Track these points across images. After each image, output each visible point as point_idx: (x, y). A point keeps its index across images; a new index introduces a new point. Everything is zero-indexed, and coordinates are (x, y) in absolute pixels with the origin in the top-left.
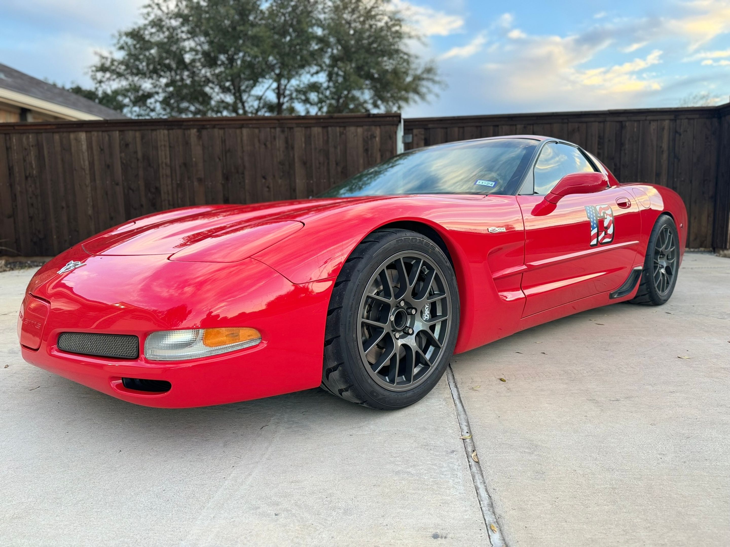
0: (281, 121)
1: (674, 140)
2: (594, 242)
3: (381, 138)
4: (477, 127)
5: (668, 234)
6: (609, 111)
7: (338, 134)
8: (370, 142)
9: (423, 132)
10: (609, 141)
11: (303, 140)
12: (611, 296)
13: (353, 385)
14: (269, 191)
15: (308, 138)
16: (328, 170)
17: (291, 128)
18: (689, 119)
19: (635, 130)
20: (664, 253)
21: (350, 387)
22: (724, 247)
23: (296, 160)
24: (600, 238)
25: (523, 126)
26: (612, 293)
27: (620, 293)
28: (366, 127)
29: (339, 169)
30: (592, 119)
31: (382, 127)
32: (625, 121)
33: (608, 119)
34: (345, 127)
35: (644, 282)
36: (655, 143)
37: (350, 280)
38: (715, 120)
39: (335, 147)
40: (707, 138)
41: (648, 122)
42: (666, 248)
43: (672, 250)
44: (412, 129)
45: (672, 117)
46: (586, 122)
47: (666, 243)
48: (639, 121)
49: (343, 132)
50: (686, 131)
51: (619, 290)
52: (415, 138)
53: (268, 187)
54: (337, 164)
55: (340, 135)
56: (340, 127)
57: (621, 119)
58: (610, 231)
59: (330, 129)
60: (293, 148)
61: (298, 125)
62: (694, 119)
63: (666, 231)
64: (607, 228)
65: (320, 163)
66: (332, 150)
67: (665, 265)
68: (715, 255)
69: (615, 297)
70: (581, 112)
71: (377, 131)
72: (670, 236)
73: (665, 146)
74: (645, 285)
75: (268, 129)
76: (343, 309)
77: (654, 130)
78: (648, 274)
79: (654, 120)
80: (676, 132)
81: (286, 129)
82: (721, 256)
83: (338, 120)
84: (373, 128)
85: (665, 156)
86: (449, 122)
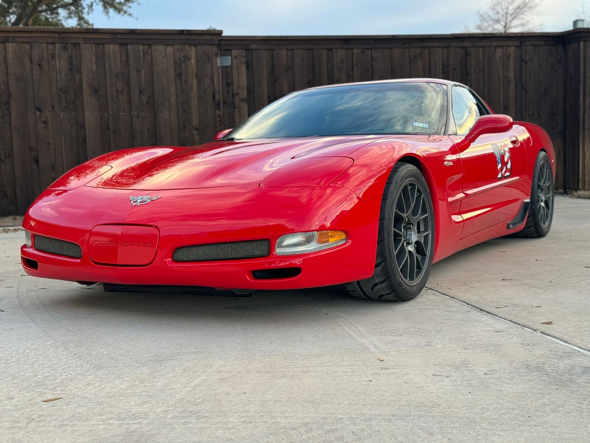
0: (62, 35)
1: (520, 69)
2: (500, 176)
3: (197, 61)
4: (308, 49)
5: (545, 170)
6: (452, 35)
7: (142, 54)
8: (183, 65)
9: (244, 54)
10: (454, 69)
11: (94, 60)
12: (508, 227)
13: (390, 277)
14: (46, 128)
15: (101, 58)
16: (130, 101)
17: (76, 45)
18: (534, 46)
19: (481, 57)
20: (543, 188)
21: (386, 279)
22: (576, 187)
23: (85, 86)
24: (503, 172)
25: (360, 50)
26: (509, 223)
27: (514, 224)
28: (178, 47)
29: (144, 99)
30: (435, 44)
31: (198, 47)
32: (470, 47)
33: (453, 44)
34: (150, 45)
35: (530, 214)
36: (501, 73)
37: (387, 199)
38: (560, 48)
39: (138, 71)
40: (553, 67)
41: (493, 48)
42: (544, 183)
43: (548, 184)
44: (231, 50)
45: (518, 43)
46: (429, 48)
47: (544, 177)
48: (484, 47)
49: (148, 51)
50: (532, 59)
51: (513, 222)
52: (235, 61)
53: (45, 122)
54: (141, 92)
55: (144, 56)
56: (143, 45)
57: (465, 44)
58: (509, 166)
59: (130, 47)
60: (79, 71)
61: (87, 41)
62: (539, 46)
63: (544, 166)
64: (507, 163)
65: (117, 91)
66: (133, 74)
67: (544, 199)
68: (568, 196)
69: (511, 227)
70: (424, 35)
71: (192, 52)
72: (546, 171)
73: (511, 75)
74: (531, 217)
75: (45, 45)
76: (385, 220)
77: (499, 57)
78: (533, 207)
79: (499, 47)
80: (522, 60)
81: (69, 45)
82: (575, 197)
83: (141, 37)
84: (187, 47)
85: (512, 86)
86: (275, 42)
